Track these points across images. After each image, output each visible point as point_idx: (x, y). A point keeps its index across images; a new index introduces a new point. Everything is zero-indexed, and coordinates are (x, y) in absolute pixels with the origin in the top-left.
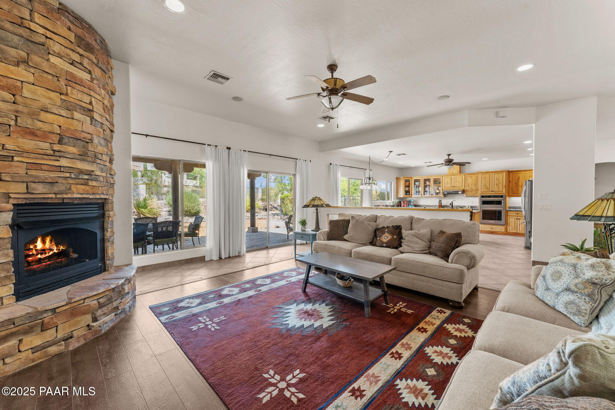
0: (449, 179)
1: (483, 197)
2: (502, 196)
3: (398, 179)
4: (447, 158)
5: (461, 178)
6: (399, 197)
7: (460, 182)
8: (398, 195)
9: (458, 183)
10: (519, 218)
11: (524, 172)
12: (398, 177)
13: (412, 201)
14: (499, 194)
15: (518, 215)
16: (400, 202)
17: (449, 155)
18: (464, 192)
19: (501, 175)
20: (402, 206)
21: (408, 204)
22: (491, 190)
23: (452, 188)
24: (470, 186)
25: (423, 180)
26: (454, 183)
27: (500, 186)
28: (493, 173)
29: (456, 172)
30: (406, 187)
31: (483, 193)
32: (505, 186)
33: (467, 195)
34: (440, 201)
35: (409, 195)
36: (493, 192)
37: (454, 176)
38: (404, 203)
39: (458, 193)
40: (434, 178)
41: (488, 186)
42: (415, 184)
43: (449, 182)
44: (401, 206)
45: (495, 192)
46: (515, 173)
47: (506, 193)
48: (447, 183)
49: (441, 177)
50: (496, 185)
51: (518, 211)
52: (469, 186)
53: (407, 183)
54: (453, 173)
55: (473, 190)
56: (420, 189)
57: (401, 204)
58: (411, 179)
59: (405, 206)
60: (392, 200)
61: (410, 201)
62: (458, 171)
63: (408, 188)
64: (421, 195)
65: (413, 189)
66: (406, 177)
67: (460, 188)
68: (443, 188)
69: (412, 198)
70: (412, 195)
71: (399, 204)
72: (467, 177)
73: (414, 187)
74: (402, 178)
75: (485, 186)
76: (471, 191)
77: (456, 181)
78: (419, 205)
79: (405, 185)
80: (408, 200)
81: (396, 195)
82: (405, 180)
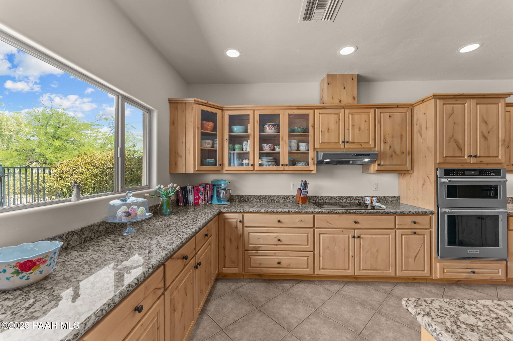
0: (332, 119)
1: (447, 173)
2: (498, 173)
3: (175, 105)
5: (365, 118)
6: (182, 171)
7: (363, 127)
8: (176, 164)
9: (357, 130)
12: (173, 96)
13: (223, 186)
14: (490, 164)
16: (184, 189)
19: (492, 108)
20: (191, 202)
21: (210, 194)
22: (467, 153)
23: (342, 145)
24: (389, 140)
25: (257, 118)
26: (346, 132)
27: (492, 139)
30: (204, 136)
31: (448, 160)
33: (382, 168)
34: (303, 185)
35: (215, 165)
36: (473, 160)
37: (347, 111)
38: (197, 191)
40: (291, 112)
41: (461, 141)
42: (231, 131)
43: (333, 126)
45: (479, 160)
47: (505, 161)
48: (329, 130)
49: (310, 113)
50: (482, 139)
52: (385, 142)
53: (209, 125)
54: (340, 102)
55: (395, 153)
56: (248, 146)
57: (189, 196)
58: (219, 112)
59: (200, 201)
60: (155, 186)
61: (215, 186)
62: (354, 98)
63: (210, 142)
64: (252, 165)
65: (226, 145)
66: (206, 102)
67: (363, 146)
68: (317, 146)
69: (222, 174)
70: (220, 165)
71: (181, 196)
72: (382, 115)
73: (228, 139)
74: (194, 106)
75: (452, 140)
76: (392, 156)
77: (353, 125)
78: (240, 197)
79: (201, 132)
80: (210, 183)
81: (170, 164)
82: (201, 110)
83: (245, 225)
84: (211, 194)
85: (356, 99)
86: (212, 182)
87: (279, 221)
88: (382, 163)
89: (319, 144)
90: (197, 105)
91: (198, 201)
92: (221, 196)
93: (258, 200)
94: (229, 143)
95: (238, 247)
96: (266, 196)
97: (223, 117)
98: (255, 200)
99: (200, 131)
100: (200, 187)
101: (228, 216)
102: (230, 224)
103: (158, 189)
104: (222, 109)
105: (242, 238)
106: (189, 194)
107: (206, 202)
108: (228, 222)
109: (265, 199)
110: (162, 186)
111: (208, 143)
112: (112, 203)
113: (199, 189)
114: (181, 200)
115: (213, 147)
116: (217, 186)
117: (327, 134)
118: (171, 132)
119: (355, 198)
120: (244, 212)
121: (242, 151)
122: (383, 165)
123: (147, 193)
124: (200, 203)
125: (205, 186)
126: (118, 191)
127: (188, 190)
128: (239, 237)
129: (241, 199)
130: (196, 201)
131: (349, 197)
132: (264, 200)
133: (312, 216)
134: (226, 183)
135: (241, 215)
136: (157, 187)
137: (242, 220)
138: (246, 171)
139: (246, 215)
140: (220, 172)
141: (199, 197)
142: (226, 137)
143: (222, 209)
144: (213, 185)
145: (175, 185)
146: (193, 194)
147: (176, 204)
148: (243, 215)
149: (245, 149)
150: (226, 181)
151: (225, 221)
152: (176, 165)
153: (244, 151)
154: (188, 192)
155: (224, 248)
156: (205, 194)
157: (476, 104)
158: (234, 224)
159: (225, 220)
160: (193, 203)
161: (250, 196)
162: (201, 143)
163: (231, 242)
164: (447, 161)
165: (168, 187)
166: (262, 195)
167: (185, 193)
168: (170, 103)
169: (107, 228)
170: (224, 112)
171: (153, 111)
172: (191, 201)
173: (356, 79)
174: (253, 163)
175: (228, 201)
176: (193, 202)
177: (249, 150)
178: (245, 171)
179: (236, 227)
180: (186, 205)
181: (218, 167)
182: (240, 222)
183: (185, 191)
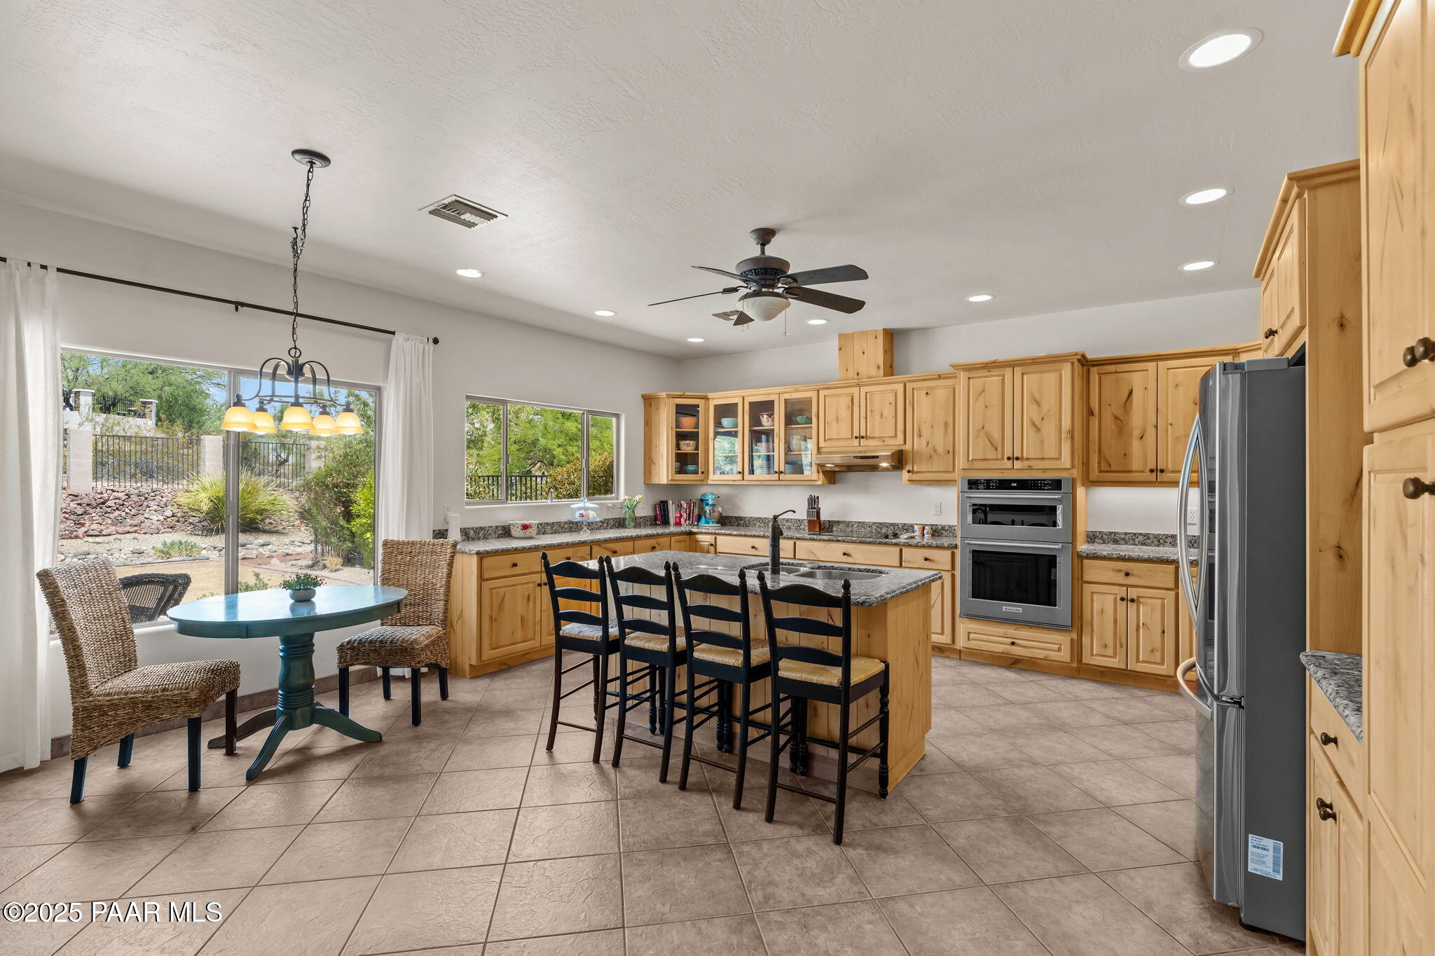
0: (845, 401)
1: (973, 484)
2: (1056, 485)
3: (649, 401)
4: (755, 251)
5: (891, 397)
6: (655, 481)
7: (886, 413)
9: (877, 418)
10: (1133, 593)
11: (1152, 365)
12: (648, 390)
13: (710, 502)
14: (1045, 470)
15: (1130, 581)
16: (663, 505)
17: (765, 235)
18: (900, 460)
19: (1050, 378)
20: (672, 520)
21: (697, 511)
22: (1008, 453)
23: (856, 442)
24: (925, 432)
25: (748, 408)
26: (863, 420)
27: (1049, 429)
28: (1018, 371)
29: (873, 372)
30: (680, 437)
31: (977, 466)
32: (1072, 433)
33: (915, 477)
34: (813, 502)
35: (696, 472)
36: (1018, 464)
37: (864, 390)
38: (679, 507)
39: (874, 468)
40: (787, 396)
41: (996, 435)
42: (717, 426)
43: (844, 413)
44: (666, 522)
46: (1112, 368)
47: (1073, 467)
48: (837, 421)
49: (813, 395)
50: (1032, 431)
51: (1130, 559)
52: (920, 436)
53: (688, 423)
54: (858, 374)
55: (935, 452)
57: (669, 512)
58: (701, 402)
59: (682, 520)
62: (879, 367)
63: (689, 443)
64: (740, 473)
65: (712, 445)
66: (681, 393)
67: (887, 443)
68: (822, 444)
69: (709, 484)
70: (703, 472)
71: (658, 512)
72: (915, 392)
73: (713, 437)
74: (667, 400)
75: (982, 433)
76: (931, 457)
77: (872, 411)
78: (740, 518)
79: (676, 431)
81: (645, 469)
82: (677, 405)
84: (699, 512)
85: (882, 367)
86: (701, 496)
87: (753, 547)
88: (915, 469)
89: (825, 441)
90: (671, 399)
91: (680, 520)
92: (708, 515)
97: (707, 409)
99: (674, 430)
100: (682, 502)
101: (700, 537)
104: (705, 398)
106: (669, 509)
107: (692, 523)
111: (688, 445)
112: (572, 506)
113: (682, 504)
114: (659, 517)
115: (694, 449)
116: (705, 502)
117: (835, 425)
118: (645, 433)
119: (900, 526)
120: (715, 533)
122: (917, 472)
123: (611, 503)
124: (683, 523)
126: (584, 497)
127: (668, 505)
129: (742, 522)
130: (678, 520)
131: (892, 525)
133: (792, 542)
134: (713, 497)
135: (713, 537)
137: (713, 543)
138: (735, 481)
139: (719, 538)
140: (705, 482)
141: (682, 515)
142: (711, 434)
144: (701, 500)
146: (674, 510)
147: (652, 522)
148: (715, 537)
150: (713, 494)
152: (650, 472)
154: (668, 507)
156: (690, 512)
157: (1023, 374)
158: (705, 548)
159: (697, 543)
160: (674, 523)
162: (677, 445)
164: (974, 467)
167: (664, 508)
168: (644, 400)
169: (571, 528)
170: (708, 402)
171: (621, 415)
173: (881, 337)
174: (741, 471)
176: (674, 521)
178: (732, 480)
180: (666, 524)
181: (699, 476)
182: (711, 545)
183: (664, 506)
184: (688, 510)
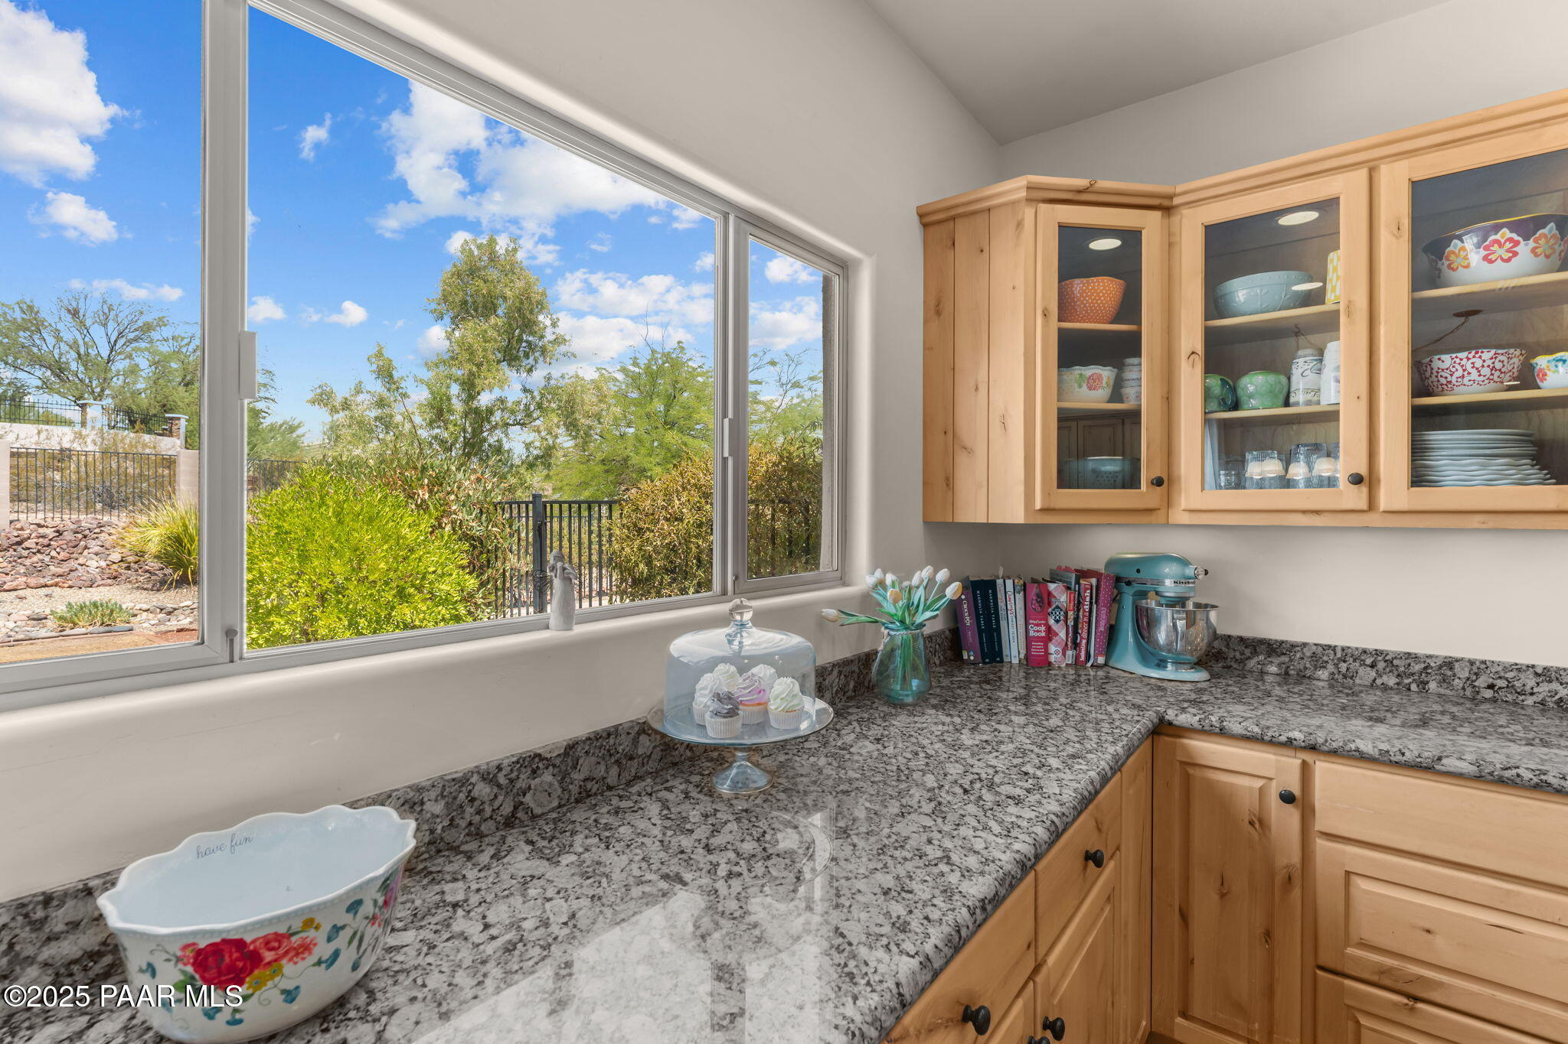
3: (947, 230)
6: (973, 510)
8: (949, 482)
12: (938, 193)
13: (1169, 587)
16: (982, 592)
20: (1014, 649)
21: (1099, 626)
25: (1395, 205)
35: (1130, 481)
38: (1039, 603)
42: (1215, 304)
53: (1099, 292)
56: (1329, 373)
57: (1003, 623)
58: (1150, 223)
59: (1052, 648)
60: (864, 577)
61: (1129, 583)
63: (1106, 374)
64: (1357, 480)
65: (1191, 381)
66: (1081, 182)
69: (1167, 525)
70: (1158, 482)
71: (968, 621)
73: (1199, 347)
74: (1028, 213)
79: (1061, 331)
80: (1100, 566)
81: (927, 484)
82: (1062, 227)
83: (1320, 824)
84: (1108, 620)
86: (1111, 563)
90: (1043, 207)
91: (1046, 648)
92: (1162, 636)
93: (1391, 681)
94: (1209, 369)
95: (1268, 935)
96: (1449, 663)
97: (1171, 245)
98: (1366, 675)
99: (1055, 325)
100: (1052, 587)
101: (1205, 749)
102: (1222, 801)
103: (875, 587)
104: (1165, 207)
105: (1297, 892)
106: (1002, 613)
107: (1083, 658)
108: (1210, 785)
109: (1444, 681)
110: (889, 578)
111: (1093, 383)
112: (677, 646)
113: (1049, 594)
114: (971, 636)
115: (1116, 395)
116: (1136, 587)
118: (927, 348)
120: (1313, 748)
121: (1287, 404)
123: (831, 603)
124: (1052, 659)
125: (1078, 582)
126: (724, 592)
127: (1000, 595)
128: (1279, 879)
130: (1037, 649)
132: (1433, 686)
134: (1189, 571)
135: (1292, 763)
136: (870, 580)
137: (1296, 790)
138: (1317, 512)
139: (1323, 769)
140: (1159, 517)
141: (1049, 629)
142: (1191, 337)
143: (1170, 712)
144: (1118, 579)
145: (942, 575)
146: (1021, 613)
147: (949, 653)
148: (1304, 764)
149: (1307, 391)
150: (1184, 562)
151: (1187, 779)
152: (948, 485)
153: (1297, 404)
154: (1001, 605)
155: (1184, 917)
156: (1076, 620)
158: (1246, 805)
159: (1191, 771)
160: (1022, 656)
161: (1334, 648)
162: (1060, 382)
163: (1223, 896)
165: (915, 581)
166: (1421, 650)
167: (986, 607)
168: (925, 226)
170: (1175, 219)
171: (857, 262)
172: (1014, 645)
174: (1363, 470)
175: (1199, 664)
176: (1023, 652)
177: (1330, 395)
178: (1304, 512)
179: (1260, 822)
180: (993, 660)
181: (1144, 495)
182: (1287, 798)
183: (985, 598)
184: (1071, 614)
